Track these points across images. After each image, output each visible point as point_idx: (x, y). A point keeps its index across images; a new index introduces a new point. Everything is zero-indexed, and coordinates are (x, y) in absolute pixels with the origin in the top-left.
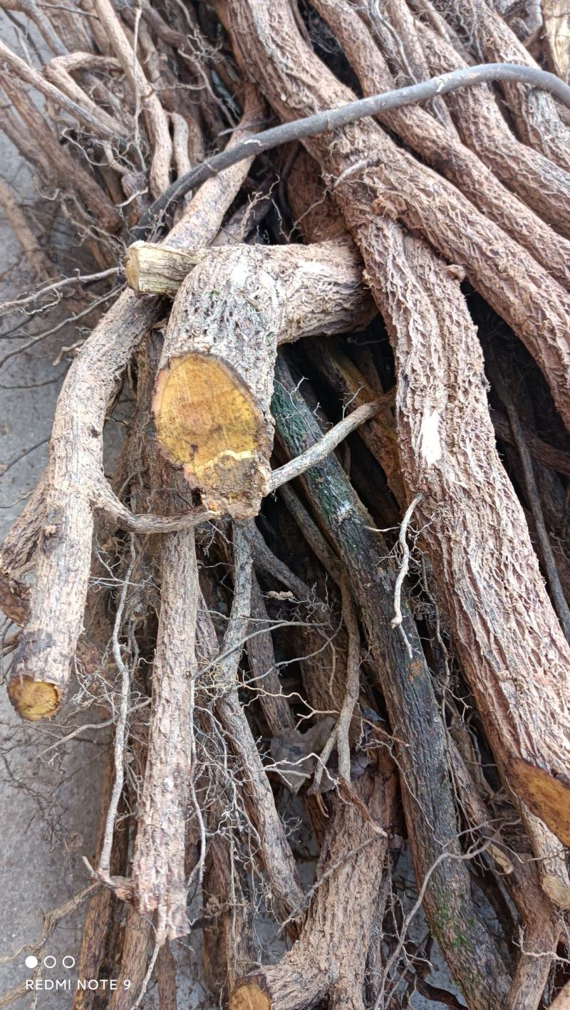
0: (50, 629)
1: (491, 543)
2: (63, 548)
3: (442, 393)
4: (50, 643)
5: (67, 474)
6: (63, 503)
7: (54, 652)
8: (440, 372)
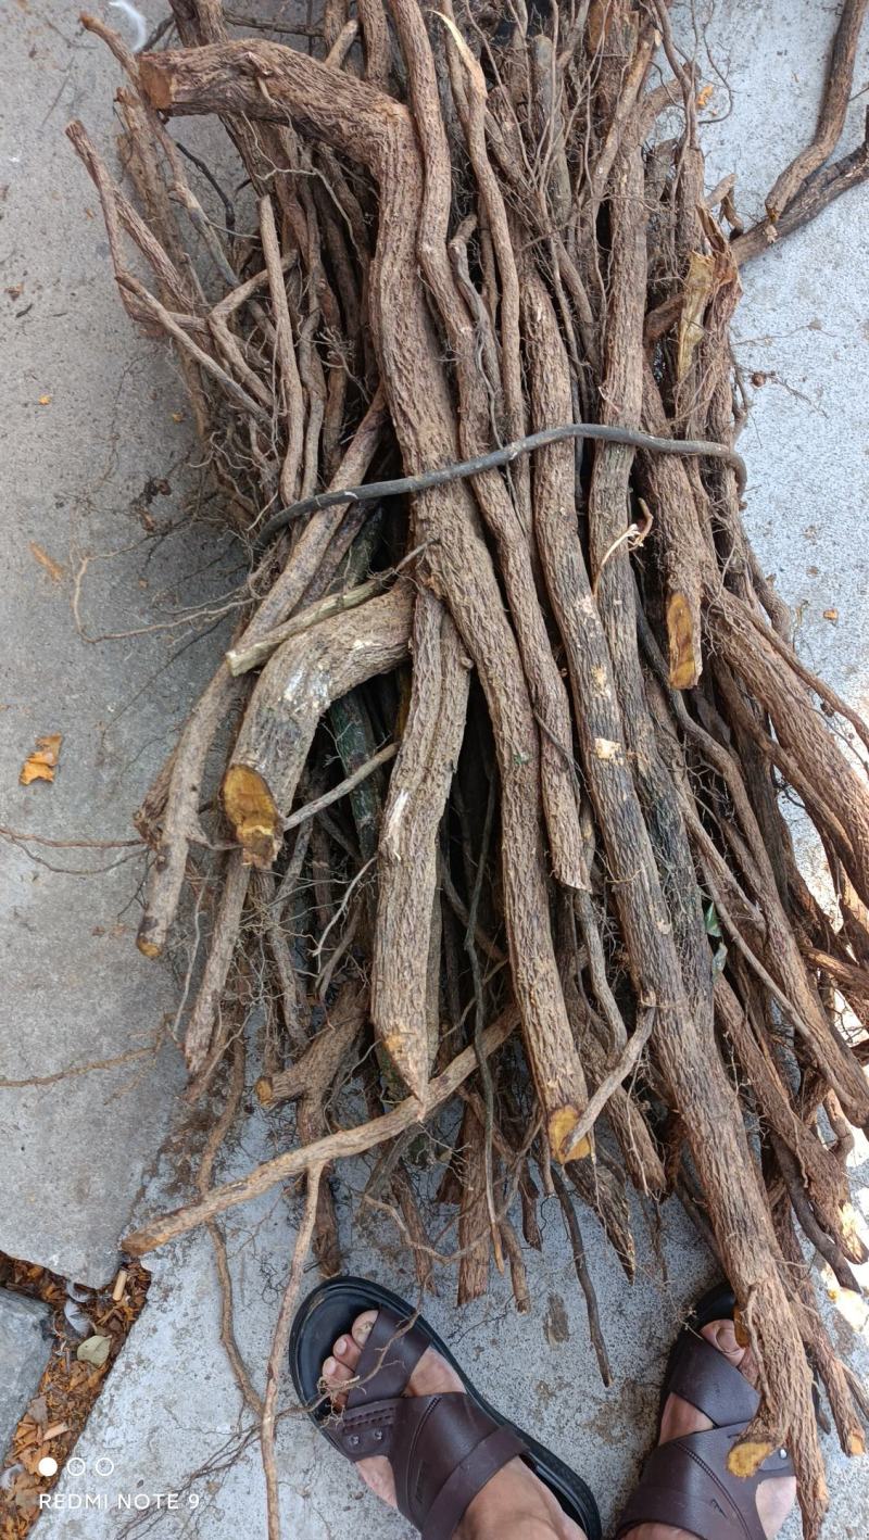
0: (157, 917)
1: (402, 899)
2: (167, 871)
3: (418, 776)
4: (156, 924)
5: (175, 823)
6: (170, 841)
7: (158, 929)
8: (423, 759)
